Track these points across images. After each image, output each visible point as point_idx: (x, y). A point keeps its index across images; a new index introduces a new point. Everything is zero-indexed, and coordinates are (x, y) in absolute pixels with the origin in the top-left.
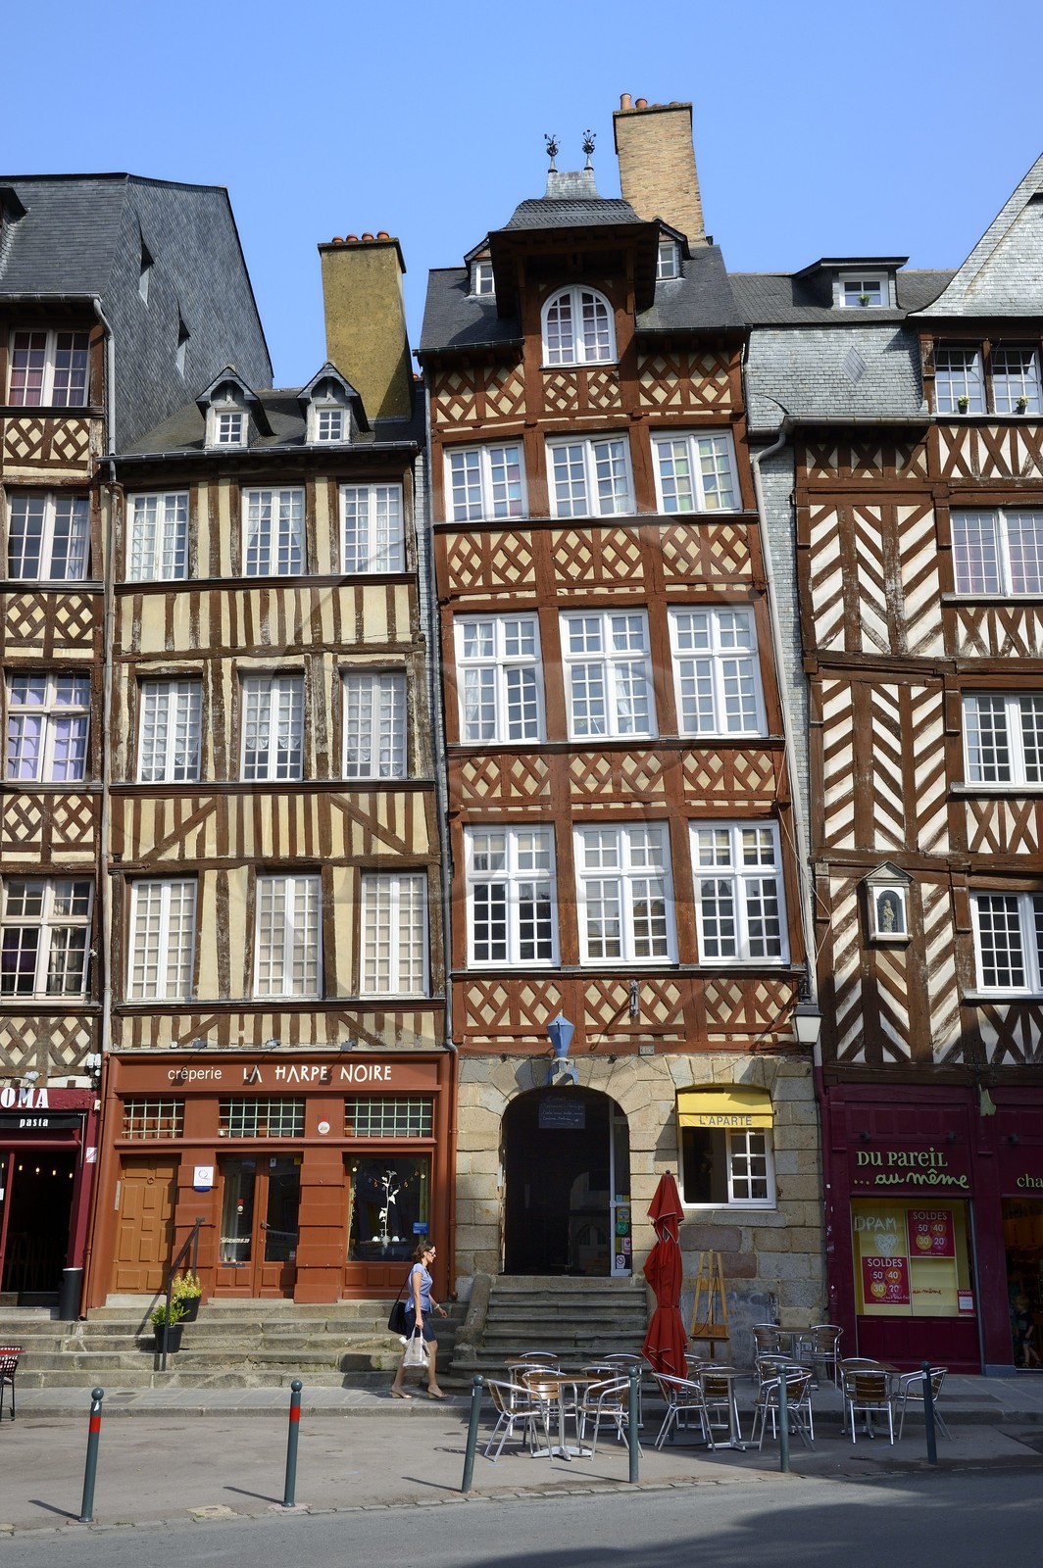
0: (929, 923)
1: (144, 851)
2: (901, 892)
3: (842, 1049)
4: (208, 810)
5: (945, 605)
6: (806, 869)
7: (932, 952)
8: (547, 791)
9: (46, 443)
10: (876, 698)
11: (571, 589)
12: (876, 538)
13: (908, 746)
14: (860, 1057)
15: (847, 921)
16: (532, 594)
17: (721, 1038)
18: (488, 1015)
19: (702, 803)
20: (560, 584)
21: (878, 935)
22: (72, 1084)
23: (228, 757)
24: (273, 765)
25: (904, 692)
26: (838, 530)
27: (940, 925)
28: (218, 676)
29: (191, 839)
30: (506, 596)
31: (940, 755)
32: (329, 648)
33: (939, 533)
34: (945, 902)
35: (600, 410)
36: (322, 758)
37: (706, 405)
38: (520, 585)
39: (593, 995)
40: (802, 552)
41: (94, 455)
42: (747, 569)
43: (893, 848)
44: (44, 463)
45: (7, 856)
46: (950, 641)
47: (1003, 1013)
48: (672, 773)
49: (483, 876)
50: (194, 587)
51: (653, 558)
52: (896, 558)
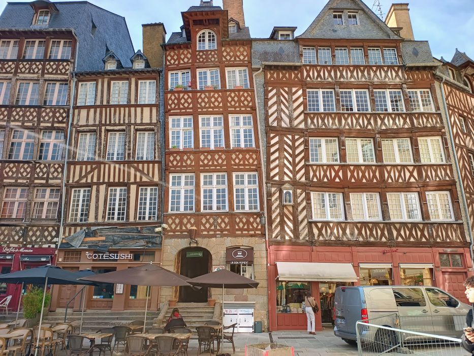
0: (299, 200)
1: (76, 180)
2: (291, 191)
3: (274, 235)
4: (95, 168)
6: (264, 185)
7: (300, 208)
8: (193, 164)
9: (57, 69)
10: (285, 139)
11: (202, 109)
12: (286, 96)
13: (294, 152)
14: (279, 238)
15: (276, 200)
16: (191, 110)
17: (240, 232)
18: (173, 226)
19: (236, 167)
20: (199, 108)
22: (49, 246)
23: (102, 154)
25: (293, 137)
26: (276, 94)
27: (302, 201)
29: (89, 177)
30: (184, 111)
31: (303, 155)
32: (132, 124)
34: (304, 195)
36: (129, 154)
37: (241, 60)
38: (188, 108)
40: (266, 100)
41: (70, 72)
42: (250, 104)
43: (289, 180)
44: (56, 73)
45: (36, 181)
46: (306, 124)
47: (320, 225)
48: (228, 159)
49: (174, 187)
50: (96, 107)
51: (225, 101)
52: (292, 102)
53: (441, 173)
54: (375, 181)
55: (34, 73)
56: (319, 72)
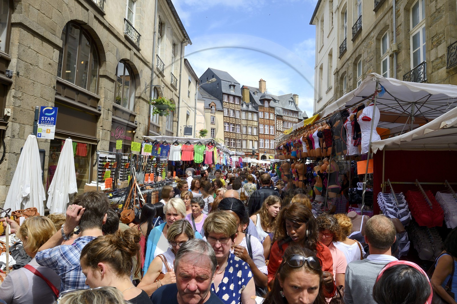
5: (282, 127)
8: (264, 137)
11: (265, 123)
16: (263, 123)
17: (271, 153)
19: (271, 139)
24: (250, 133)
26: (278, 122)
28: (247, 127)
29: (246, 138)
32: (253, 125)
33: (282, 123)
35: (267, 111)
39: (265, 150)
41: (240, 109)
42: (274, 124)
44: (238, 108)
48: (270, 136)
49: (260, 142)
50: (246, 120)
51: (269, 122)
52: (280, 124)
55: (233, 107)
56: (285, 117)
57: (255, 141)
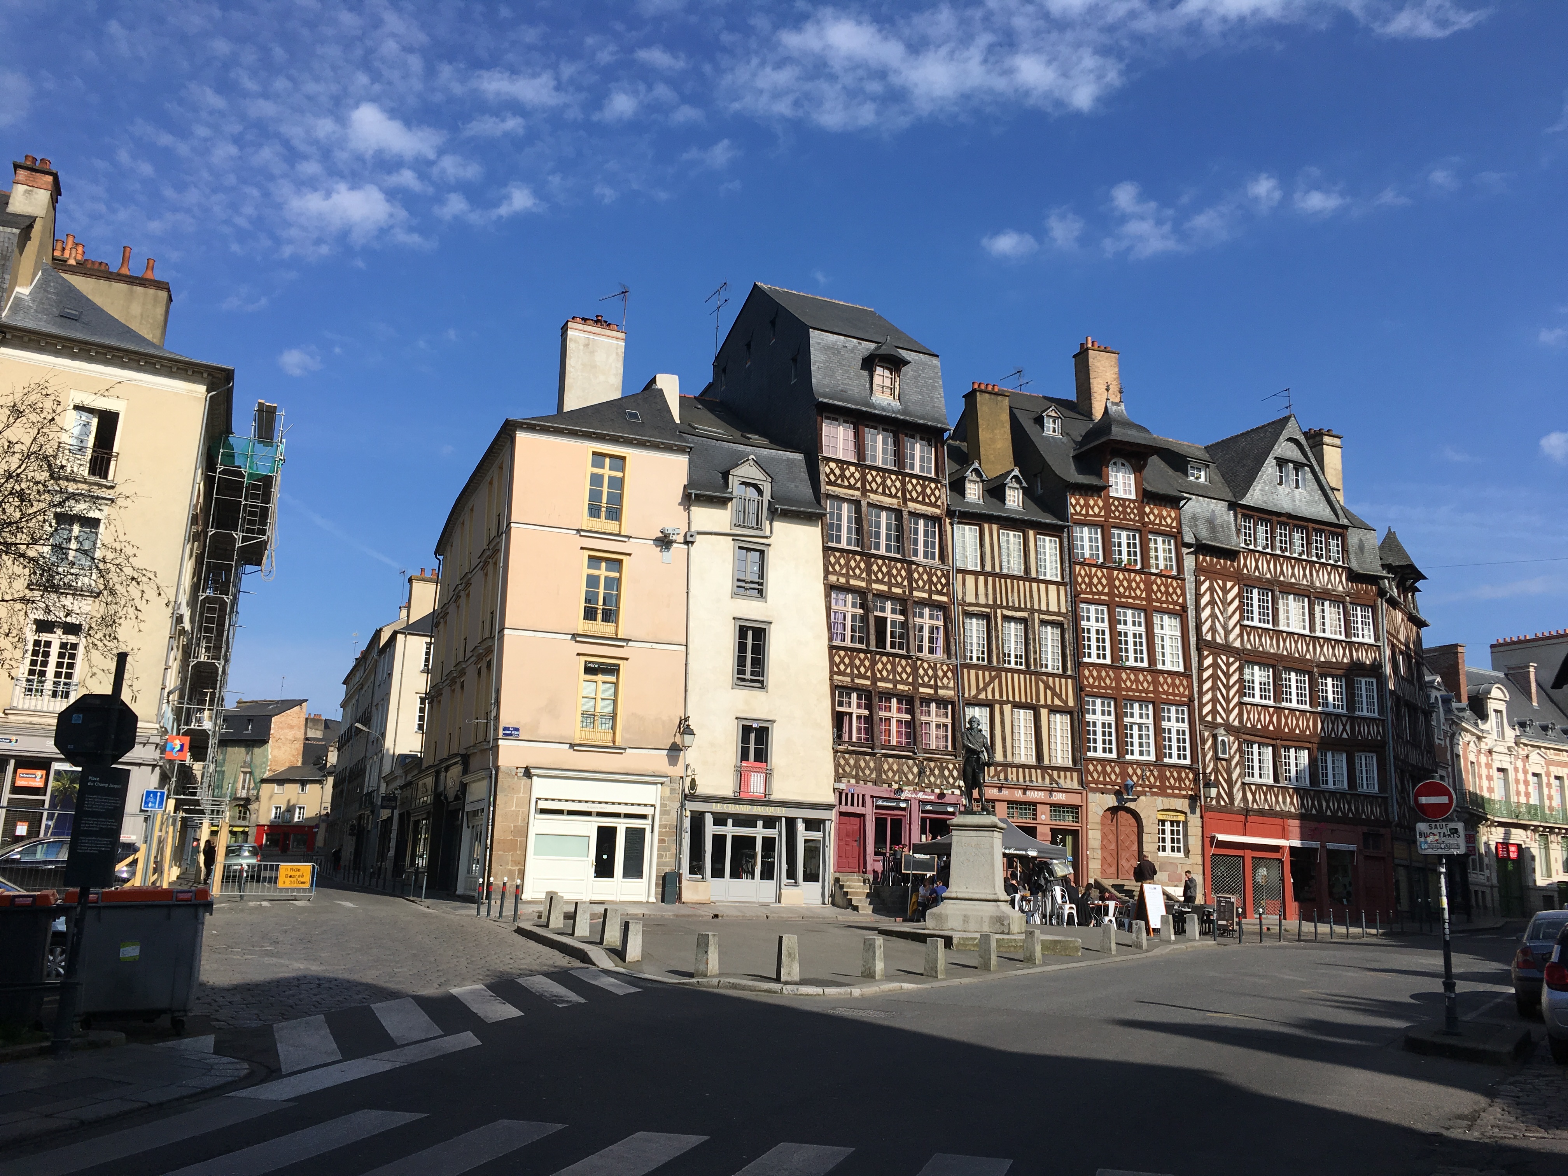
0: (1233, 752)
1: (973, 693)
2: (1226, 740)
4: (995, 677)
5: (1241, 625)
6: (1198, 727)
7: (1234, 763)
8: (1113, 684)
9: (923, 493)
10: (1220, 661)
11: (1120, 598)
12: (1221, 594)
14: (1214, 802)
15: (1209, 748)
16: (1106, 598)
17: (1172, 791)
18: (1095, 775)
19: (1164, 696)
20: (1116, 595)
21: (1221, 755)
22: (953, 792)
24: (1013, 659)
25: (1228, 660)
26: (1209, 588)
27: (1236, 753)
28: (996, 617)
29: (989, 689)
30: (1097, 597)
31: (1237, 686)
32: (1037, 611)
33: (1239, 595)
34: (1236, 745)
35: (1131, 520)
36: (1034, 659)
37: (1167, 526)
38: (1102, 593)
39: (1130, 771)
40: (1198, 596)
41: (943, 503)
42: (1180, 601)
43: (1222, 721)
44: (923, 503)
45: (921, 690)
46: (1242, 640)
47: (1253, 787)
48: (1155, 682)
49: (1089, 717)
50: (986, 574)
51: (1149, 590)
52: (1226, 604)
53: (1374, 729)
54: (1308, 733)
55: (891, 496)
56: (1257, 561)
57: (1053, 710)
